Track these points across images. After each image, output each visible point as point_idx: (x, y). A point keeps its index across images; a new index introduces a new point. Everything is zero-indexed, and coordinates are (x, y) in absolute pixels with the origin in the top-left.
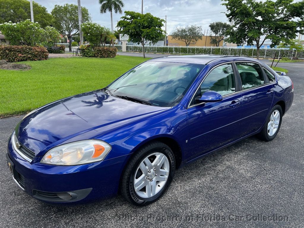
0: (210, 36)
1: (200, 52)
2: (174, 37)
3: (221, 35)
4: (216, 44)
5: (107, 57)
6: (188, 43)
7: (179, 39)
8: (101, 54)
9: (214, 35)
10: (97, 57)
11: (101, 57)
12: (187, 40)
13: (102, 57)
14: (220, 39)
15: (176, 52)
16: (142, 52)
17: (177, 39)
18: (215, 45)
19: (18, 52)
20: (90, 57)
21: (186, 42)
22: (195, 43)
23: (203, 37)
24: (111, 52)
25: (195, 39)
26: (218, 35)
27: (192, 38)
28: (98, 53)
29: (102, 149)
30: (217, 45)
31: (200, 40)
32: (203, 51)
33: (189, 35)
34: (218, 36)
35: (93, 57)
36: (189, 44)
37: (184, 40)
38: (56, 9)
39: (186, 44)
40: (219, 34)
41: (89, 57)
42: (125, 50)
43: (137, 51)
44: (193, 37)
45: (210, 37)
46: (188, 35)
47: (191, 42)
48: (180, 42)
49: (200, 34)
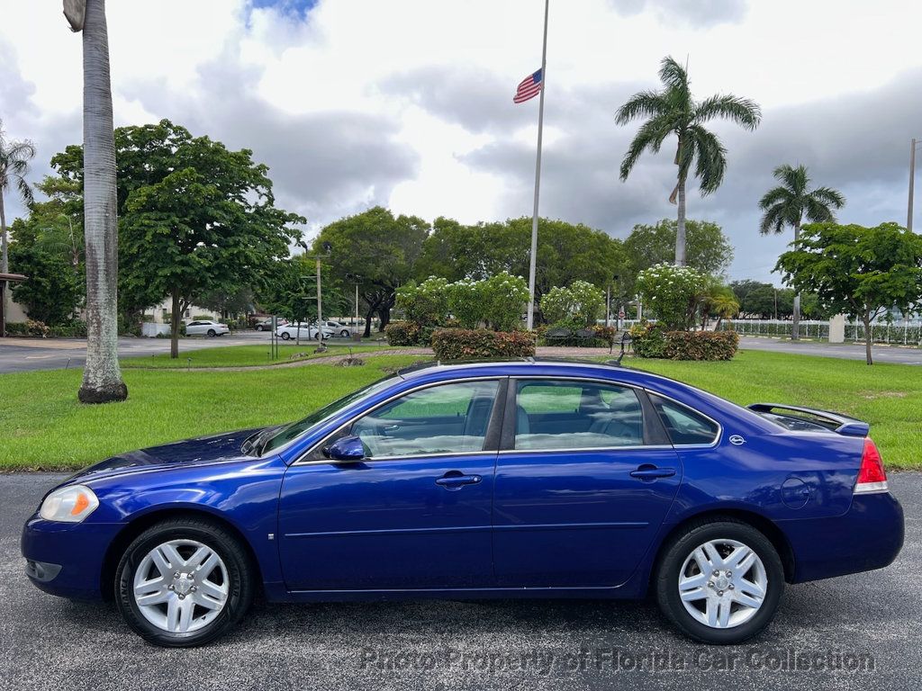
5: (701, 359)
8: (684, 351)
10: (671, 357)
11: (682, 359)
13: (686, 357)
19: (465, 343)
20: (654, 357)
24: (714, 344)
28: (675, 348)
29: (85, 504)
35: (661, 357)
38: (635, 234)
41: (651, 357)
42: (841, 338)
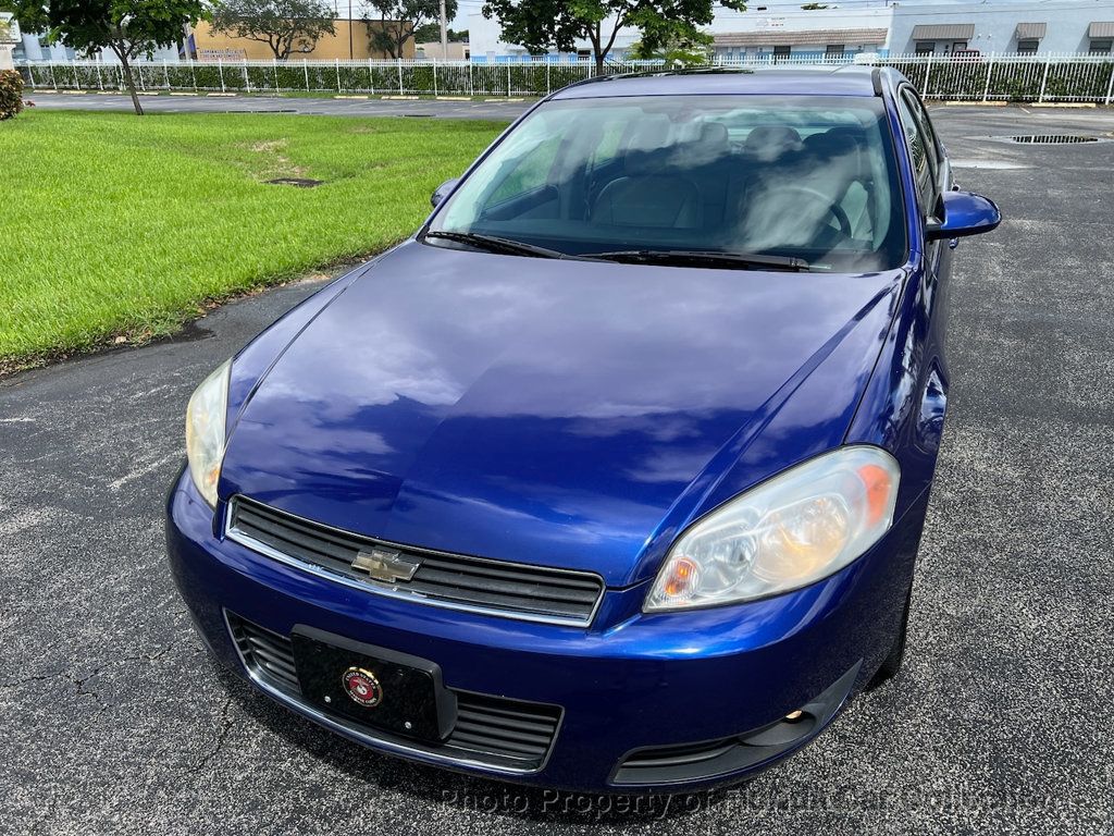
0: (363, 21)
1: (357, 83)
2: (218, 24)
3: (405, 16)
4: (391, 49)
6: (282, 48)
7: (242, 32)
9: (376, 15)
12: (275, 38)
14: (403, 34)
15: (258, 85)
16: (98, 89)
17: (234, 33)
18: (389, 54)
21: (275, 44)
22: (311, 48)
23: (336, 24)
25: (309, 32)
26: (392, 16)
27: (294, 30)
30: (396, 52)
31: (326, 34)
32: (368, 78)
33: (281, 17)
34: (394, 18)
36: (287, 52)
37: (262, 36)
39: (276, 51)
40: (395, 11)
43: (74, 89)
44: (296, 22)
45: (365, 25)
46: (277, 14)
47: (294, 45)
48: (246, 42)
49: (322, 13)
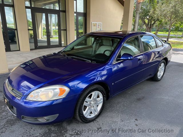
29: (64, 91)
